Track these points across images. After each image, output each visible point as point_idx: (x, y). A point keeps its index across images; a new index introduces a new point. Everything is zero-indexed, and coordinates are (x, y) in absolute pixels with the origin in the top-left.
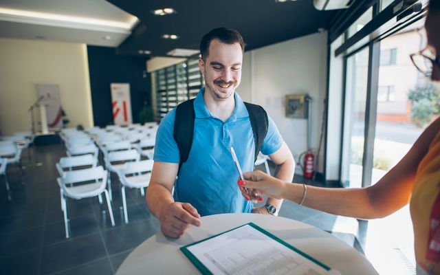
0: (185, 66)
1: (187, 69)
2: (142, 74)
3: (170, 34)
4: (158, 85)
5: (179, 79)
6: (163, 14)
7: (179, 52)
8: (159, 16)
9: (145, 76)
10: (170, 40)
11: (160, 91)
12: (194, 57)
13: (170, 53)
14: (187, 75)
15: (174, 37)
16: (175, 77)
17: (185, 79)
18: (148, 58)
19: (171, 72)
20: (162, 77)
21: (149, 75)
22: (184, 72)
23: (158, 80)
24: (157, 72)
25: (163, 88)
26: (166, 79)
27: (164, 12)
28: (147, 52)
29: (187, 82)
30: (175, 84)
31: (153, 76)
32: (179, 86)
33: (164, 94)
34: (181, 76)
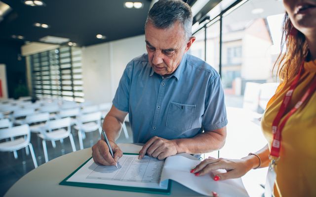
0: (57, 51)
1: (59, 54)
2: (17, 57)
3: (42, 23)
4: (33, 67)
5: (52, 62)
6: (33, 5)
7: (50, 39)
8: (29, 6)
9: (19, 59)
10: (41, 28)
11: (34, 72)
12: (64, 44)
13: (42, 40)
14: (59, 59)
15: (45, 26)
16: (48, 61)
17: (57, 62)
18: (22, 43)
19: (44, 56)
20: (36, 60)
21: (24, 58)
22: (56, 57)
23: (32, 63)
24: (32, 56)
25: (38, 69)
26: (40, 62)
27: (34, 3)
28: (21, 37)
29: (59, 64)
30: (49, 66)
31: (28, 59)
32: (52, 67)
33: (38, 74)
34: (53, 60)
